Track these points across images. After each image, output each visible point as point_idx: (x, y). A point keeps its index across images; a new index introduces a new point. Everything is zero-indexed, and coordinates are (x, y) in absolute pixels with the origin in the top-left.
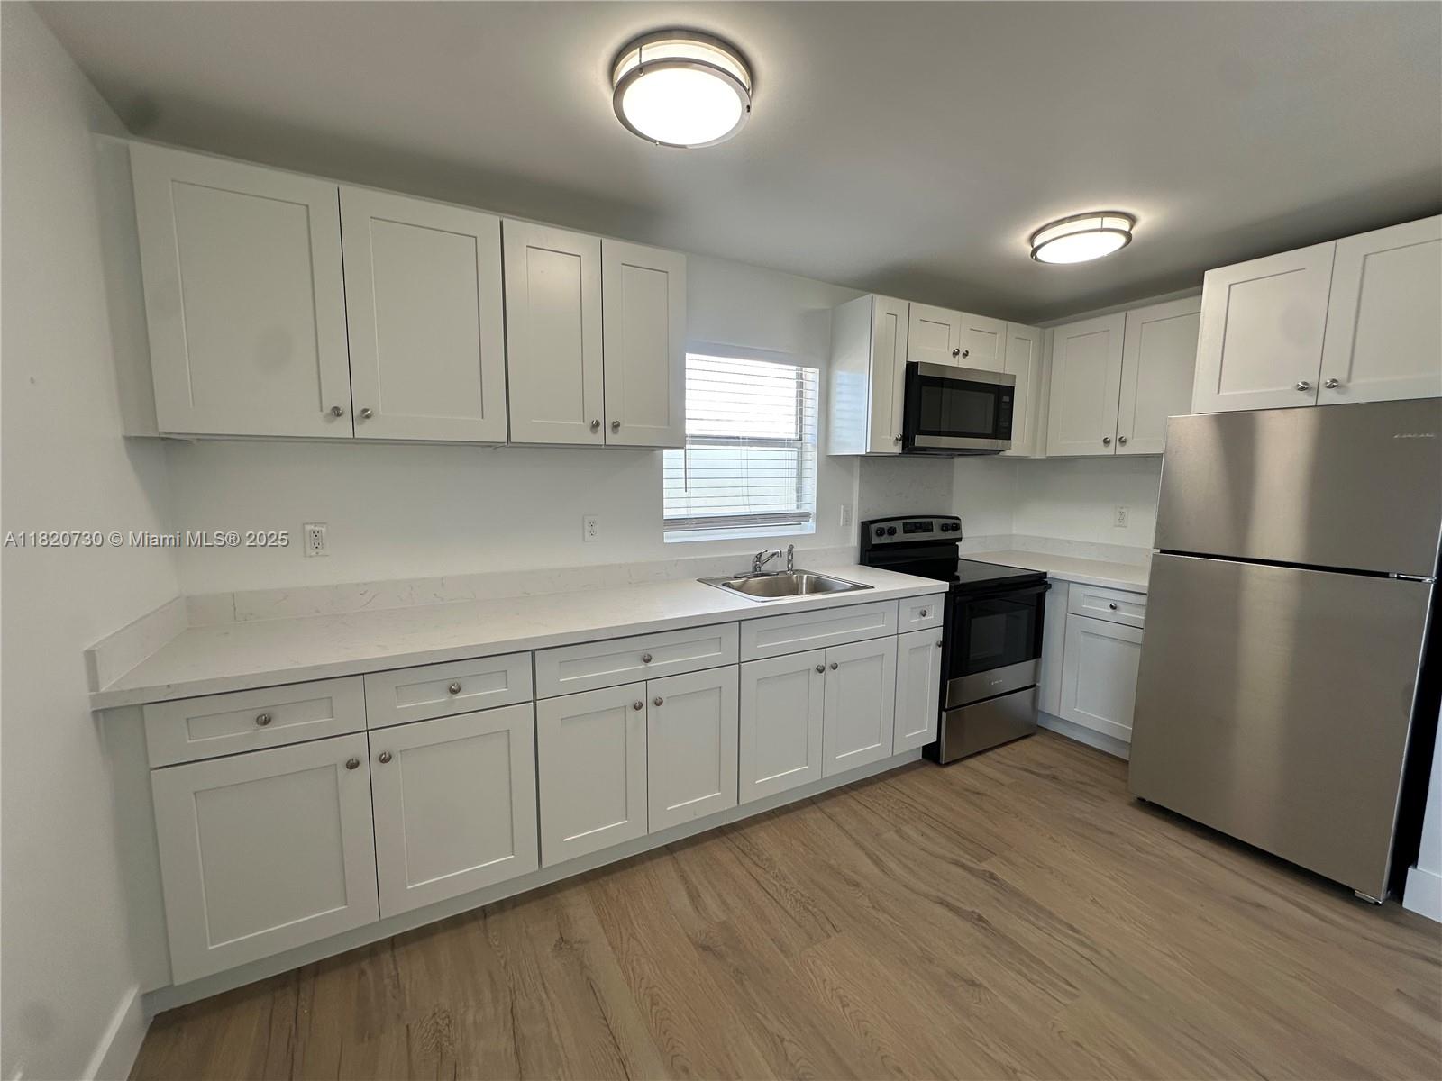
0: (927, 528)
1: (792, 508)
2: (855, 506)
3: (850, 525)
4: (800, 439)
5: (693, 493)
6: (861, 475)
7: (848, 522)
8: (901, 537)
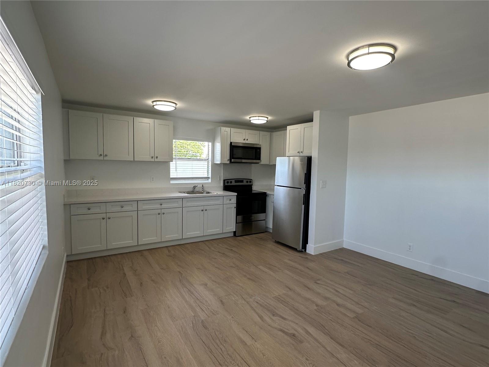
0: (242, 181)
1: (206, 176)
2: (222, 175)
3: (221, 180)
4: (208, 159)
5: (178, 172)
6: (223, 168)
7: (220, 179)
8: (234, 183)
